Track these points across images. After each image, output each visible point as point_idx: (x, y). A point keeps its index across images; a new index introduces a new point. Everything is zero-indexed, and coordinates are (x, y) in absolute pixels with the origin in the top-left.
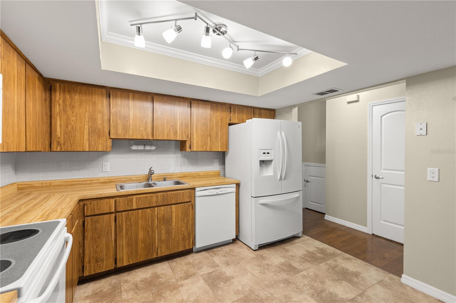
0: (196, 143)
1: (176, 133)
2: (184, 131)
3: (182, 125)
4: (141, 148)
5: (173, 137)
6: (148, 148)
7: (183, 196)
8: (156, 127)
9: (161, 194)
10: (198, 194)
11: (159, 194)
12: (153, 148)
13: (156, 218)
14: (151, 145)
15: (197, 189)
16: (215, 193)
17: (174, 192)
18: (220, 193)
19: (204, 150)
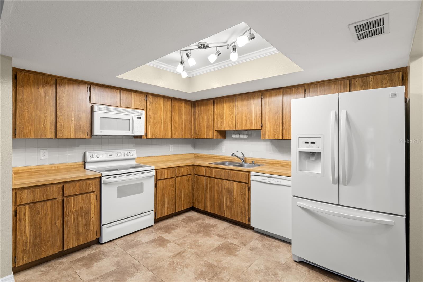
0: (268, 131)
1: (251, 123)
2: (258, 121)
3: (256, 116)
4: (237, 136)
5: (249, 127)
6: (241, 136)
7: (241, 176)
8: (238, 120)
9: (228, 171)
10: (252, 178)
11: (226, 171)
12: (245, 136)
13: (224, 188)
14: (244, 134)
15: (252, 173)
16: (267, 182)
17: (236, 172)
18: (272, 182)
19: (276, 138)
